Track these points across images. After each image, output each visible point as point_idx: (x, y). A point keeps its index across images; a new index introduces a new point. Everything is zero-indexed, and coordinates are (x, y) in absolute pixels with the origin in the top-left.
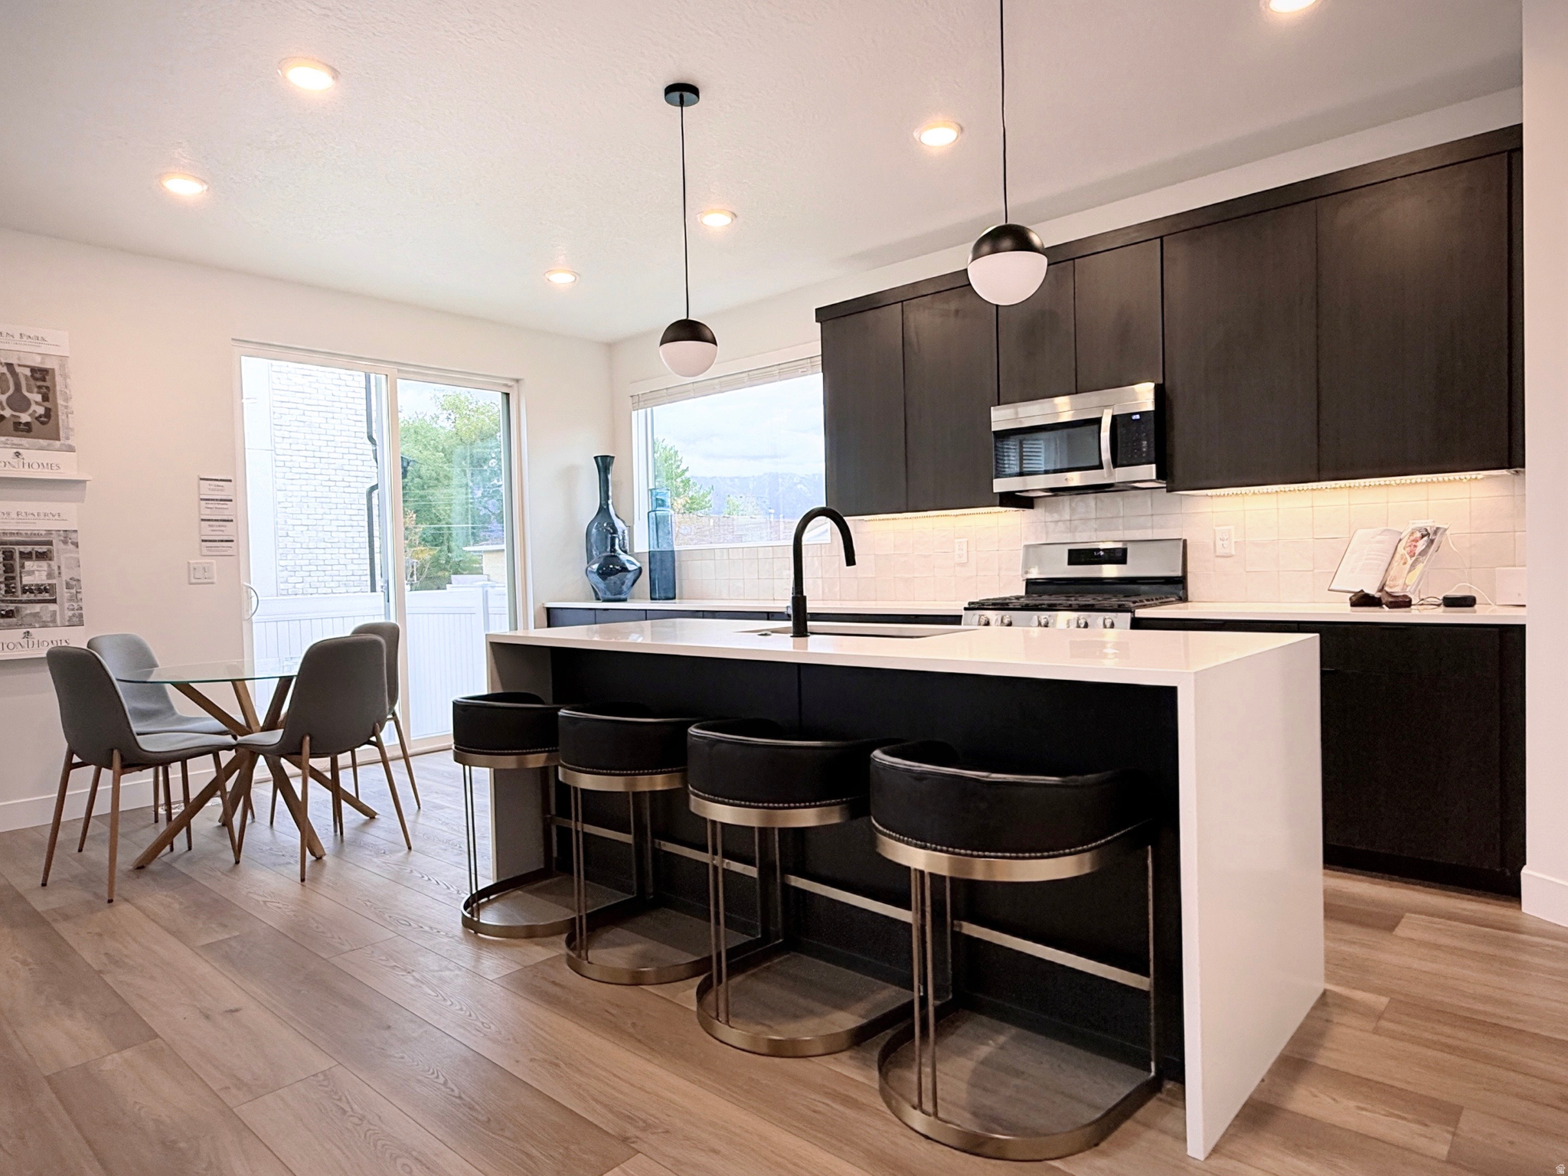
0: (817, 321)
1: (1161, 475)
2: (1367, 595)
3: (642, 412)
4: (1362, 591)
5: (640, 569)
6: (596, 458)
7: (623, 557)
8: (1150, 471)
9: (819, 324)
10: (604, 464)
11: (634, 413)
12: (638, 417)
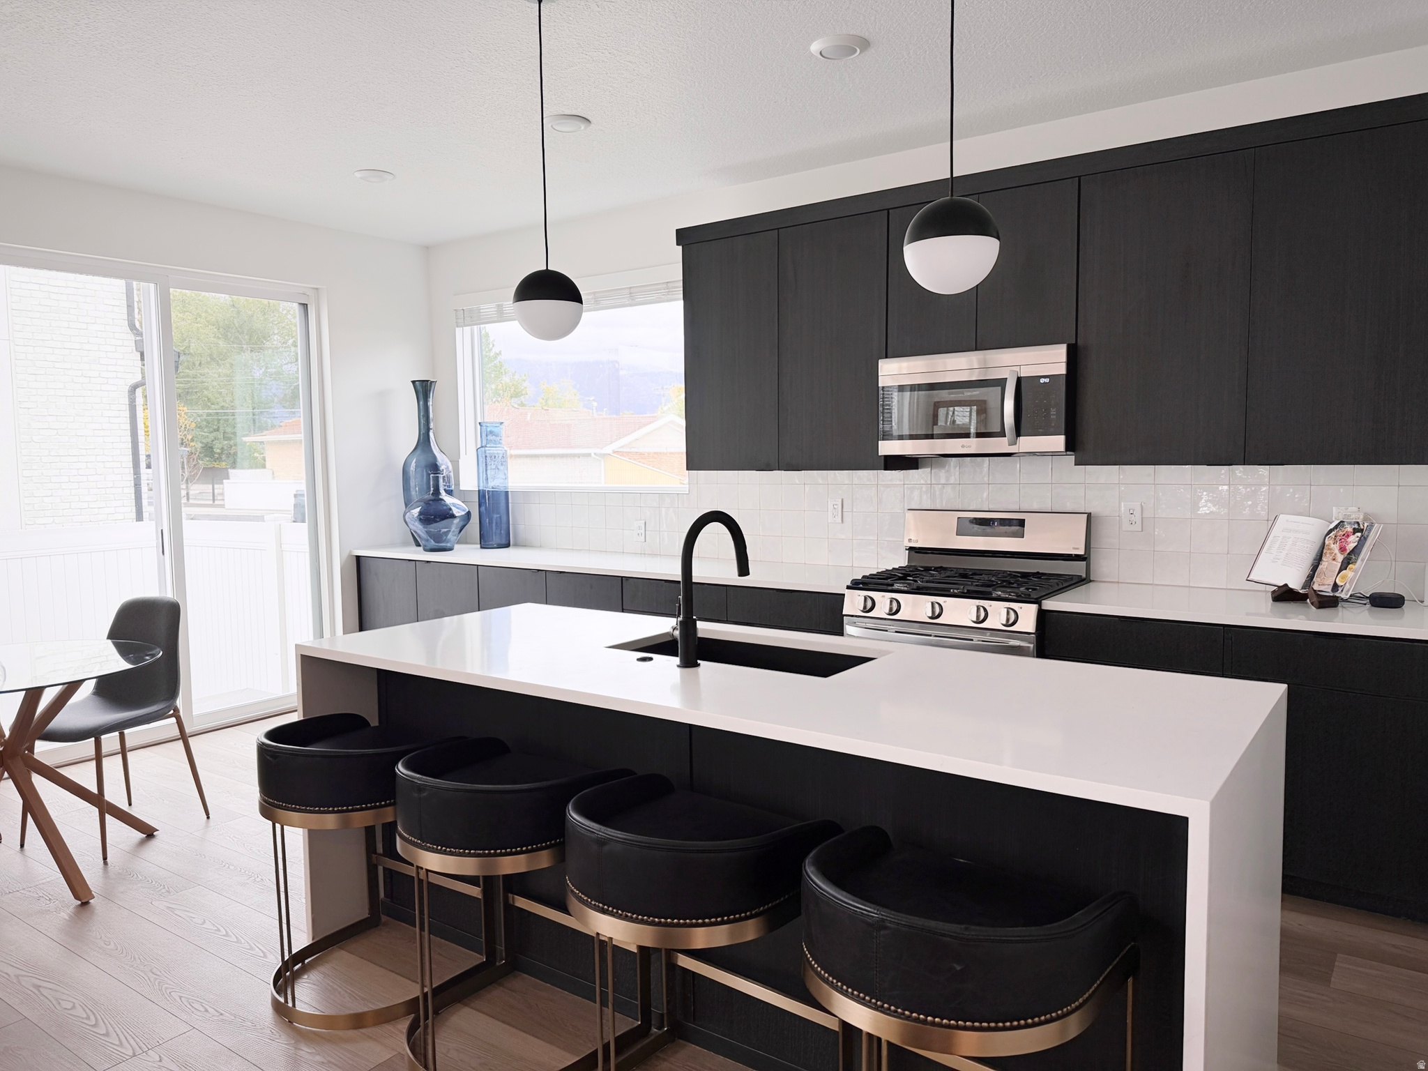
0: (677, 245)
1: (1070, 446)
2: (1291, 590)
3: (467, 329)
4: (1286, 585)
5: (469, 514)
6: (413, 382)
7: (448, 500)
8: (1057, 442)
9: (680, 248)
10: (423, 389)
11: (458, 331)
12: (463, 336)
